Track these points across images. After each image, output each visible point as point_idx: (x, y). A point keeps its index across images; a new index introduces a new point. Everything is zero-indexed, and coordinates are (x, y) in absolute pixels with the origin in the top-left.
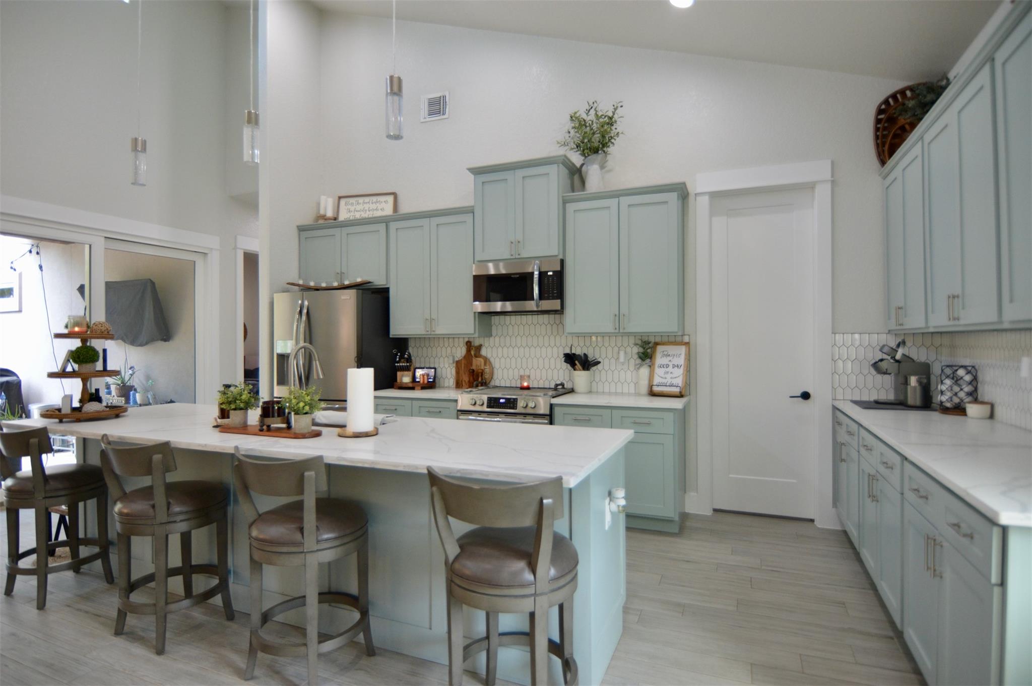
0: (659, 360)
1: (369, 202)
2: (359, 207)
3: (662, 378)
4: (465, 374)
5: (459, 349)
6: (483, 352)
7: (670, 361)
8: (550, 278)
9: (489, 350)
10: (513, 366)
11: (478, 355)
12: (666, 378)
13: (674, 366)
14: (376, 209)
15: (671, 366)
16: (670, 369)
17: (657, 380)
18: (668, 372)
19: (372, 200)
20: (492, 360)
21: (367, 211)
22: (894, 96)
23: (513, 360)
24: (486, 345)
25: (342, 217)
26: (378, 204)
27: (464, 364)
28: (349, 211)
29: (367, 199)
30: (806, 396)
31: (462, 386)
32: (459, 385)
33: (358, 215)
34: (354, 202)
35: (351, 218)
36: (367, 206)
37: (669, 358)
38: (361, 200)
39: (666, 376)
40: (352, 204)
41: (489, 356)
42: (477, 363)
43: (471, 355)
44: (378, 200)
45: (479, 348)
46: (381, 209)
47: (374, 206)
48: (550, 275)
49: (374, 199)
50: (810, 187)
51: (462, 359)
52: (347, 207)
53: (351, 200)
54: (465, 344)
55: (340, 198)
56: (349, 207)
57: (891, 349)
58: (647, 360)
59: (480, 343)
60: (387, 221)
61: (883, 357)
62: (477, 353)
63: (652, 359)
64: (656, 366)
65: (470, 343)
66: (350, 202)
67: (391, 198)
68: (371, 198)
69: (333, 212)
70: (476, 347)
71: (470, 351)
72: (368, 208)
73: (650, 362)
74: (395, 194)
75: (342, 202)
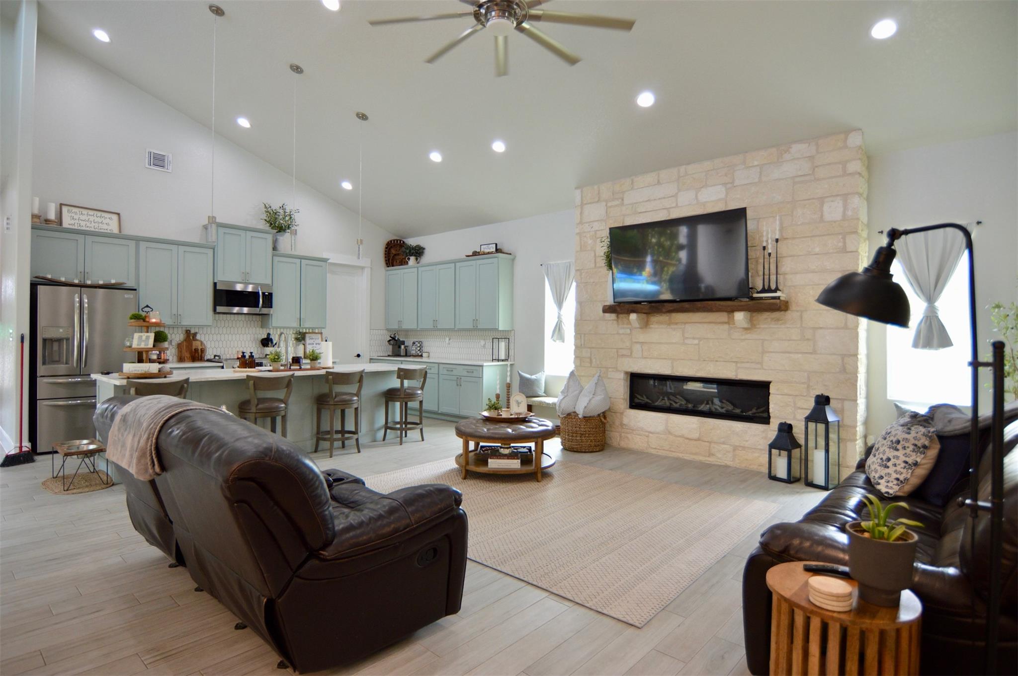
0: (308, 341)
1: (93, 215)
2: (83, 217)
4: (187, 352)
5: (178, 335)
6: (198, 337)
8: (267, 297)
9: (203, 336)
10: (221, 346)
11: (194, 339)
13: (316, 344)
16: (314, 345)
18: (314, 347)
19: (97, 214)
20: (205, 342)
21: (92, 222)
22: (394, 240)
23: (221, 342)
24: (201, 332)
25: (67, 222)
26: (103, 219)
27: (186, 345)
28: (73, 219)
29: (91, 212)
30: (358, 356)
31: (185, 360)
32: (181, 360)
33: (83, 224)
34: (78, 212)
35: (76, 225)
36: (92, 218)
37: (314, 340)
38: (85, 212)
40: (76, 213)
41: (203, 340)
42: (196, 344)
43: (190, 339)
44: (103, 216)
45: (195, 334)
46: (106, 224)
47: (99, 220)
48: (266, 295)
49: (99, 214)
50: (363, 268)
51: (183, 342)
52: (70, 215)
53: (75, 210)
54: (185, 332)
55: (61, 205)
56: (73, 215)
57: (392, 336)
58: (301, 341)
59: (196, 331)
60: (138, 240)
61: (391, 339)
62: (193, 337)
63: (304, 340)
64: (307, 343)
65: (190, 331)
66: (73, 211)
67: (115, 217)
68: (96, 212)
69: (56, 215)
70: (193, 334)
71: (189, 337)
72: (93, 220)
73: (303, 342)
74: (118, 214)
75: (65, 209)
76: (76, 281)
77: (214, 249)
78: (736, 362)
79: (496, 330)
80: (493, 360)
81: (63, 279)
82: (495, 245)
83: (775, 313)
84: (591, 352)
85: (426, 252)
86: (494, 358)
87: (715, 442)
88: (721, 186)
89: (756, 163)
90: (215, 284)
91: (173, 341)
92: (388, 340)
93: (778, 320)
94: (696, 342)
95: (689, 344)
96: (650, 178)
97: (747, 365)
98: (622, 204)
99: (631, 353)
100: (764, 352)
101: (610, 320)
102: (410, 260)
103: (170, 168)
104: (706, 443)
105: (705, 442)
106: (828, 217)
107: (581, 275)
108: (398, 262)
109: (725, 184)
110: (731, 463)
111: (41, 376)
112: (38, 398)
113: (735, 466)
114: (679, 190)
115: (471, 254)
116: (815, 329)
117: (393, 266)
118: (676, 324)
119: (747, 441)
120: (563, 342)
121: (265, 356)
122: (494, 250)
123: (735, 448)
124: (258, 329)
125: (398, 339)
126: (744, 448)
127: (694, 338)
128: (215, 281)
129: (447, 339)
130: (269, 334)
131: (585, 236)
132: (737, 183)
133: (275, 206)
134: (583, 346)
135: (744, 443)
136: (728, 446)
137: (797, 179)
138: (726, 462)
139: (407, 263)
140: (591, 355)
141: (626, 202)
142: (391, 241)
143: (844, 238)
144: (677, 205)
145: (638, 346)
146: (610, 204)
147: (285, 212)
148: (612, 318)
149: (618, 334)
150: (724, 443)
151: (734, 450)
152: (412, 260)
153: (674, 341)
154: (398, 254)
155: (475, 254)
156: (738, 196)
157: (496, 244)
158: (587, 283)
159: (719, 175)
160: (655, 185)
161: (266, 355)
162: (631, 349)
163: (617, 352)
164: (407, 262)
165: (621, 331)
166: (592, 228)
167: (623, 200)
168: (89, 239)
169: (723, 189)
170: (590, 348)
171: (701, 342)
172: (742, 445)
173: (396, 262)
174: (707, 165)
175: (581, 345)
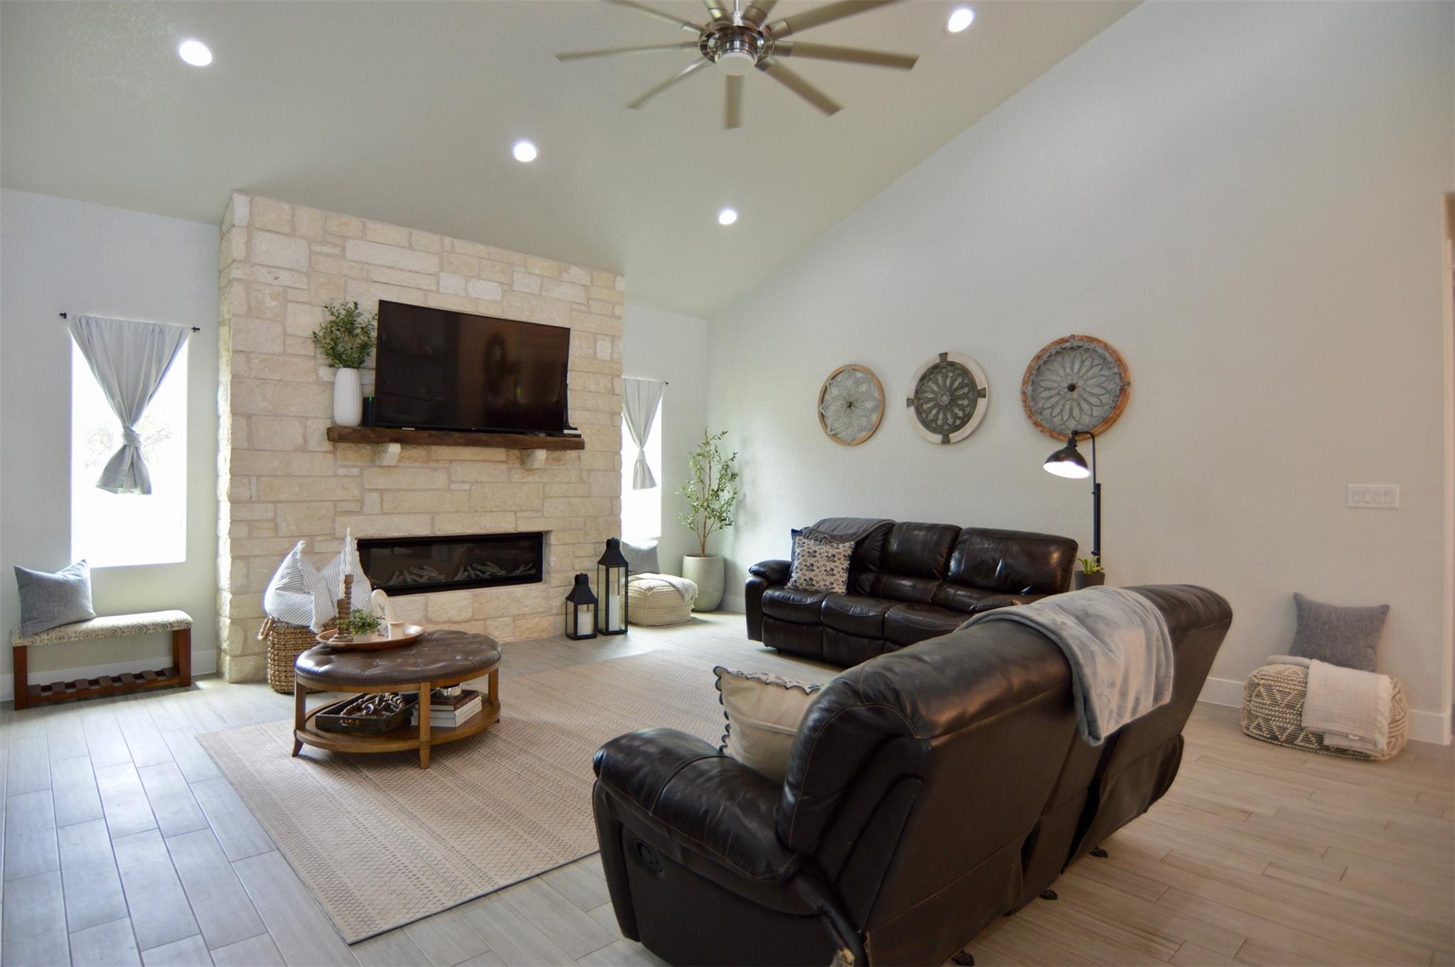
78: (515, 512)
83: (556, 452)
84: (276, 509)
87: (491, 618)
88: (496, 284)
89: (538, 272)
93: (559, 460)
94: (467, 487)
95: (456, 491)
96: (396, 233)
97: (527, 514)
98: (343, 256)
99: (361, 508)
100: (545, 498)
101: (318, 452)
104: (480, 622)
105: (480, 620)
106: (600, 356)
107: (249, 360)
109: (501, 284)
110: (511, 638)
113: (515, 640)
114: (442, 269)
116: (590, 471)
118: (437, 461)
119: (527, 606)
120: (147, 490)
123: (515, 618)
126: (524, 615)
127: (463, 482)
131: (260, 291)
132: (516, 287)
134: (253, 499)
135: (524, 609)
136: (507, 618)
137: (575, 306)
138: (505, 639)
140: (275, 514)
141: (349, 255)
143: (612, 380)
144: (438, 289)
145: (375, 496)
146: (317, 248)
148: (323, 449)
149: (335, 476)
150: (502, 616)
151: (514, 621)
153: (434, 487)
156: (518, 305)
158: (264, 379)
159: (496, 269)
160: (405, 247)
162: (361, 502)
163: (335, 506)
165: (341, 472)
166: (276, 279)
167: (344, 250)
169: (500, 289)
170: (276, 502)
171: (474, 487)
172: (522, 612)
174: (480, 249)
175: (251, 497)
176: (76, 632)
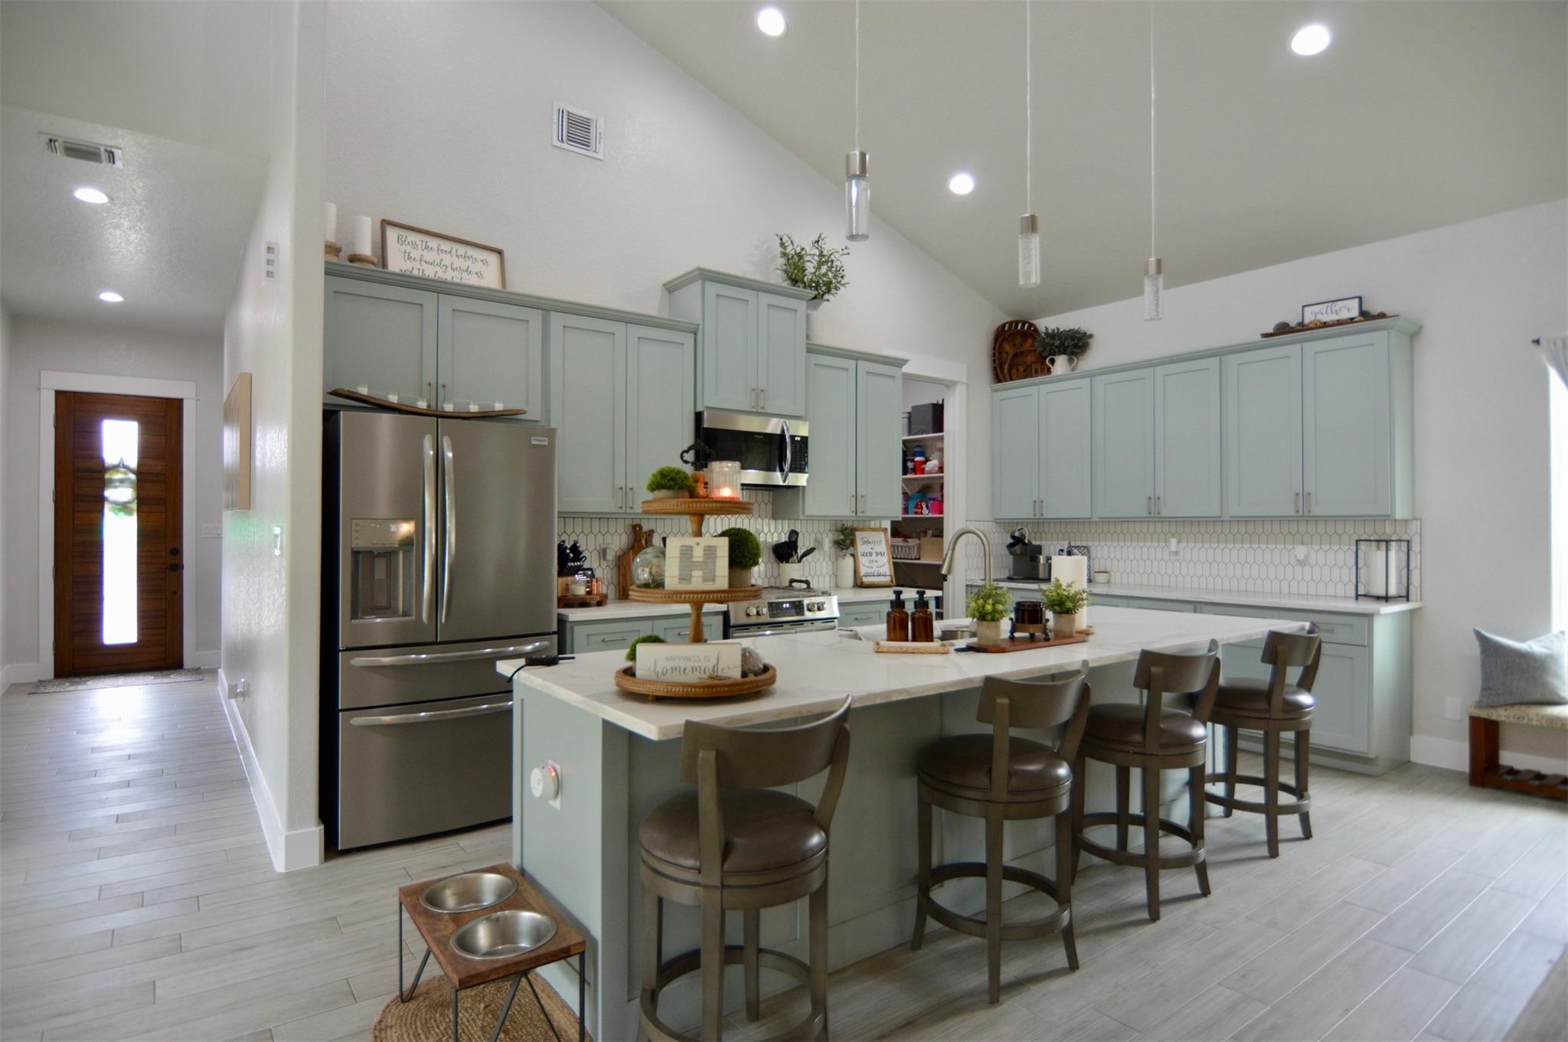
0: (861, 548)
1: (450, 252)
2: (429, 256)
3: (867, 567)
5: (616, 537)
7: (872, 548)
8: (798, 445)
12: (872, 567)
13: (877, 554)
14: (467, 271)
15: (874, 554)
16: (874, 557)
17: (863, 571)
18: (873, 561)
19: (457, 251)
21: (449, 269)
25: (396, 263)
26: (469, 262)
28: (409, 258)
29: (446, 245)
32: (624, 594)
33: (430, 272)
34: (419, 243)
35: (415, 273)
36: (447, 260)
37: (870, 546)
38: (433, 243)
39: (872, 565)
40: (414, 245)
43: (642, 544)
44: (469, 254)
46: (477, 273)
47: (462, 264)
48: (797, 441)
49: (462, 249)
50: (952, 385)
51: (626, 553)
52: (403, 248)
53: (413, 237)
54: (631, 529)
55: (385, 223)
56: (409, 248)
57: (1017, 534)
58: (847, 549)
59: (651, 528)
60: (547, 307)
61: (1012, 541)
62: (646, 542)
63: (853, 546)
64: (859, 554)
65: (640, 527)
66: (409, 239)
67: (493, 259)
68: (455, 246)
69: (373, 249)
70: (646, 533)
71: (640, 540)
72: (449, 264)
73: (851, 550)
74: (500, 252)
75: (392, 234)
76: (422, 405)
77: (695, 334)
79: (1386, 518)
80: (1357, 596)
81: (393, 399)
82: (1356, 301)
85: (1094, 343)
86: (1361, 592)
90: (699, 416)
91: (608, 550)
92: (1008, 542)
102: (1056, 364)
103: (601, 148)
108: (1021, 369)
111: (348, 649)
112: (340, 708)
115: (1272, 331)
117: (1011, 379)
121: (787, 584)
122: (1354, 313)
124: (766, 521)
125: (1029, 541)
128: (699, 409)
129: (1174, 541)
130: (794, 533)
133: (803, 241)
139: (1049, 371)
142: (1004, 326)
147: (821, 255)
152: (1060, 365)
154: (1023, 352)
155: (1283, 329)
157: (1360, 298)
161: (792, 581)
164: (1049, 369)
168: (449, 302)
173: (1018, 370)
176: (1537, 715)
